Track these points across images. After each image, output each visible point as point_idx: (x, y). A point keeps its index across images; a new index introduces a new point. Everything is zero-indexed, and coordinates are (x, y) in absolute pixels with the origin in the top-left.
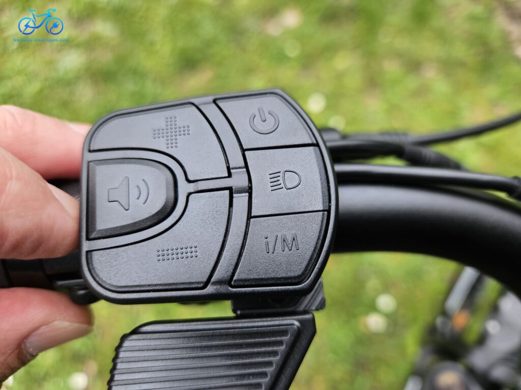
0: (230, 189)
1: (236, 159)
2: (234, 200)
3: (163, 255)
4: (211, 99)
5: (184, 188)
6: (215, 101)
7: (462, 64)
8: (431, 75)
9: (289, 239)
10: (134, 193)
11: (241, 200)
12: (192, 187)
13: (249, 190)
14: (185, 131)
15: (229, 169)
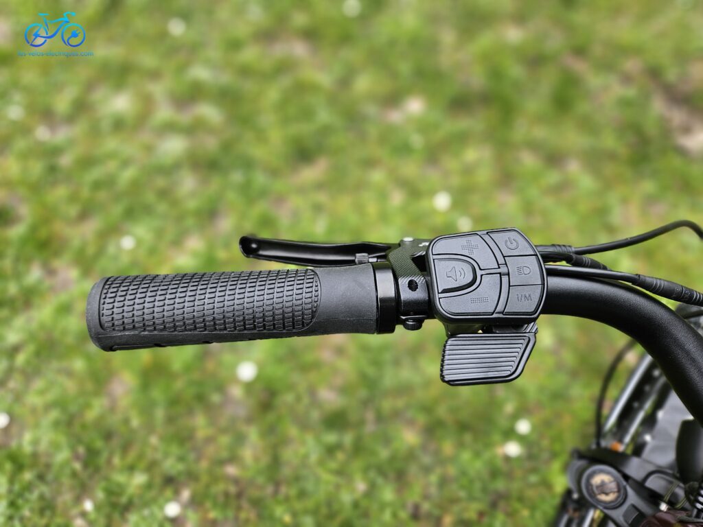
0: (500, 273)
1: (501, 261)
2: (503, 279)
3: (473, 301)
4: (485, 232)
5: (479, 273)
6: (487, 233)
7: (612, 156)
8: (574, 168)
9: (527, 296)
10: (458, 274)
11: (505, 279)
12: (483, 272)
13: (508, 274)
14: (477, 247)
15: (498, 265)
